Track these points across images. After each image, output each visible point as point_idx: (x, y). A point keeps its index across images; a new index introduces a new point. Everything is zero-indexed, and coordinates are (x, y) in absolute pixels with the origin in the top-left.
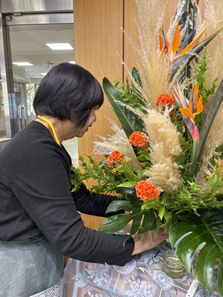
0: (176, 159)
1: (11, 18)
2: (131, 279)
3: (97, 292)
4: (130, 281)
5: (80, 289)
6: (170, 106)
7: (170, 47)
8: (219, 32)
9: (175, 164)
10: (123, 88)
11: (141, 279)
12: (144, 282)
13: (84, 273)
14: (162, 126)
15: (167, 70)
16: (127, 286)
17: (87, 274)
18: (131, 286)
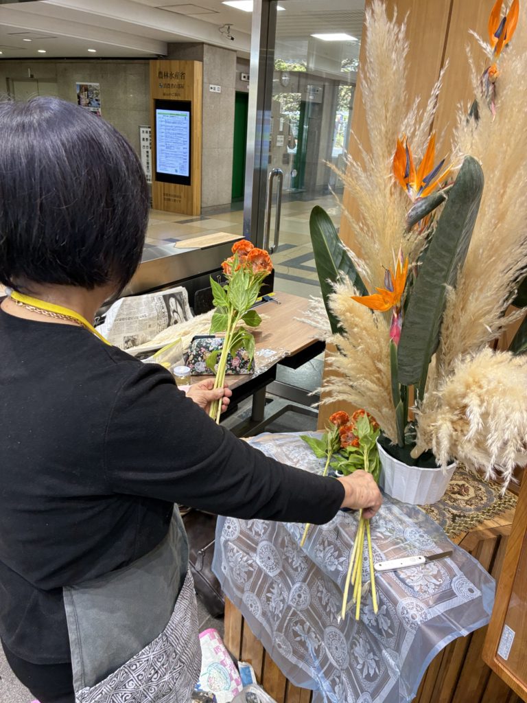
7: (413, 176)
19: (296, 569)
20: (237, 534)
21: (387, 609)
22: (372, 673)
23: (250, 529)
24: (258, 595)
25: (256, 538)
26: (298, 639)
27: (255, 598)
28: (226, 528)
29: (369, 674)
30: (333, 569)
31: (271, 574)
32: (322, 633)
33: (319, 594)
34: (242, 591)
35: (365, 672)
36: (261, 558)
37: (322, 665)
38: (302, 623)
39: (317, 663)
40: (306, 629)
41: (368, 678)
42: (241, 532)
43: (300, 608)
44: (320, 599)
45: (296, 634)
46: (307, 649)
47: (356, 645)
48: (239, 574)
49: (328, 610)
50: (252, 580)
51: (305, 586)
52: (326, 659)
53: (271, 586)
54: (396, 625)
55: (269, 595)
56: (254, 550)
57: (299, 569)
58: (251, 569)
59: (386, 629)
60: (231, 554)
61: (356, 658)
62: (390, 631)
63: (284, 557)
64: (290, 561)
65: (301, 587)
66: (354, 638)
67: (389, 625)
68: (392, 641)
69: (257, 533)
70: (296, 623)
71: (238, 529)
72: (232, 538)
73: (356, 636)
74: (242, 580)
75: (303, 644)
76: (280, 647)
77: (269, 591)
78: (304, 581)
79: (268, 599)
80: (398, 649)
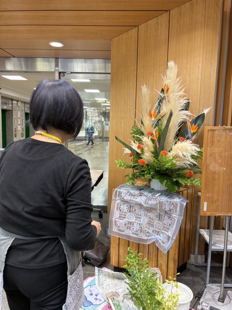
0: (153, 153)
1: (64, 74)
2: (138, 196)
3: (125, 204)
4: (137, 197)
5: (118, 204)
6: (151, 136)
7: (153, 116)
8: (166, 114)
9: (152, 154)
10: (135, 129)
11: (141, 196)
12: (142, 197)
13: (120, 196)
14: (147, 142)
15: (151, 123)
16: (136, 199)
17: (121, 196)
18: (138, 198)
19: (141, 215)
20: (119, 215)
21: (172, 203)
22: (170, 223)
23: (123, 212)
24: (130, 229)
25: (125, 214)
26: (146, 231)
27: (129, 230)
28: (115, 215)
29: (169, 224)
30: (155, 203)
31: (133, 221)
32: (153, 225)
33: (150, 217)
34: (124, 231)
35: (168, 224)
36: (128, 219)
37: (155, 234)
38: (147, 227)
39: (154, 234)
40: (148, 228)
41: (170, 225)
42: (120, 214)
43: (145, 224)
44: (150, 218)
45: (146, 230)
46: (149, 233)
47: (164, 221)
48: (122, 227)
49: (153, 219)
50: (127, 226)
51: (145, 217)
52: (156, 231)
53: (133, 225)
54: (175, 205)
55: (133, 227)
56: (125, 218)
57: (142, 214)
58: (126, 223)
59: (172, 208)
60: (118, 222)
61: (165, 224)
62: (173, 208)
63: (136, 214)
64: (138, 214)
65: (144, 218)
66: (164, 219)
67: (173, 206)
68: (174, 210)
69: (125, 212)
70: (145, 228)
71: (118, 214)
72: (117, 217)
73: (164, 218)
74: (123, 228)
75: (148, 232)
76: (141, 237)
77: (132, 227)
78: (144, 216)
79: (133, 229)
80: (176, 211)
